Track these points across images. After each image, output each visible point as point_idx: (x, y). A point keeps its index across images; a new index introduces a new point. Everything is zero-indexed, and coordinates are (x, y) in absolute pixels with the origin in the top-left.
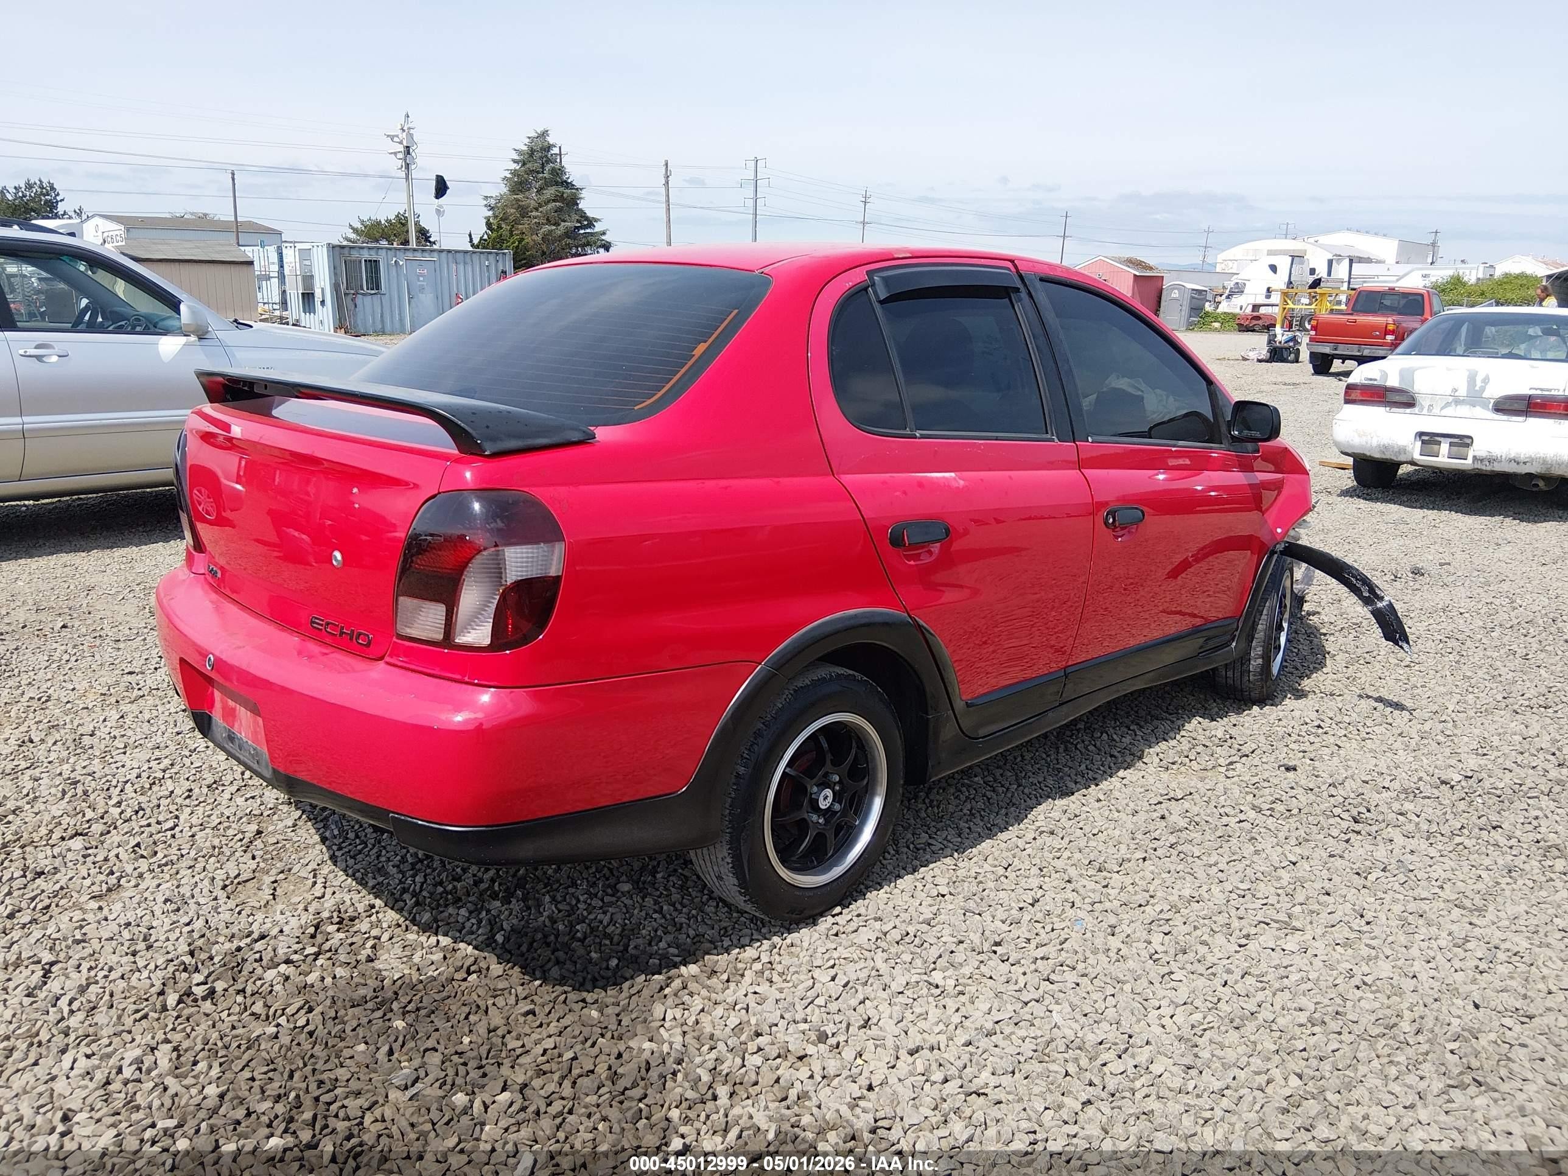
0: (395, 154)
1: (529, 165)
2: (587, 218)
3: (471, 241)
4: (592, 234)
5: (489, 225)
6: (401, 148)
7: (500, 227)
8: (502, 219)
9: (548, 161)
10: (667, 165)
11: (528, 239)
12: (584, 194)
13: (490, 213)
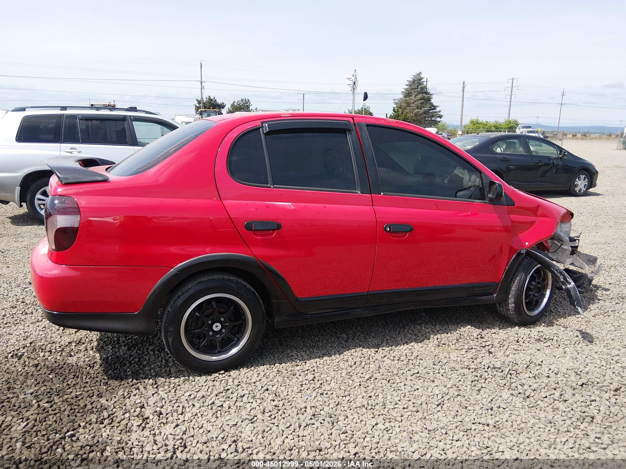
0: (350, 85)
1: (412, 86)
2: (433, 106)
3: (387, 116)
4: (435, 112)
5: (394, 110)
6: (352, 83)
7: (398, 111)
8: (399, 108)
9: (420, 84)
10: (464, 83)
11: (408, 115)
12: (433, 96)
13: (395, 106)
